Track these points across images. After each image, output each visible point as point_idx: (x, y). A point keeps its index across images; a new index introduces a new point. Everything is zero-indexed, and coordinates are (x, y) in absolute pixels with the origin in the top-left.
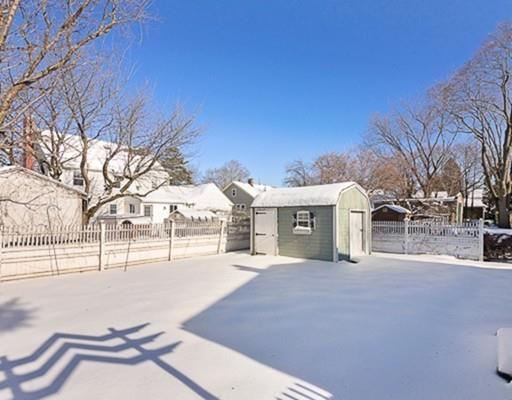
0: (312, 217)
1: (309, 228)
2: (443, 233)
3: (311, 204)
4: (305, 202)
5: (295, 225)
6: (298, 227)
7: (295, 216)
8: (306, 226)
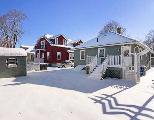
0: (17, 61)
1: (15, 65)
2: (32, 64)
3: (17, 55)
4: (14, 54)
5: (8, 64)
6: (9, 65)
7: (8, 60)
8: (14, 64)
